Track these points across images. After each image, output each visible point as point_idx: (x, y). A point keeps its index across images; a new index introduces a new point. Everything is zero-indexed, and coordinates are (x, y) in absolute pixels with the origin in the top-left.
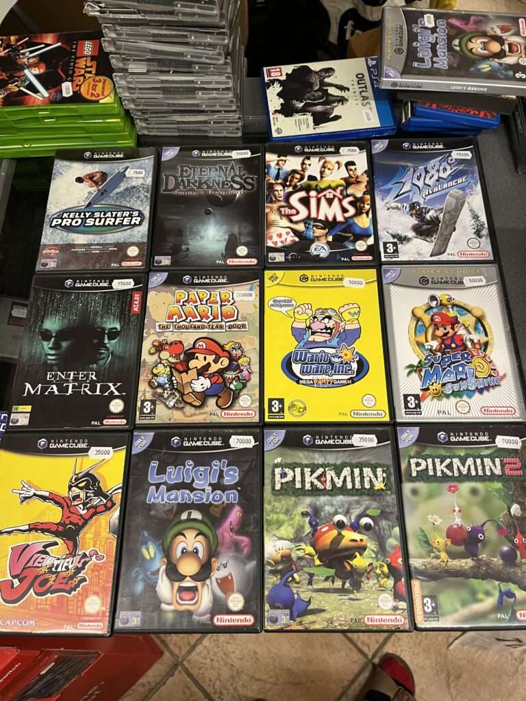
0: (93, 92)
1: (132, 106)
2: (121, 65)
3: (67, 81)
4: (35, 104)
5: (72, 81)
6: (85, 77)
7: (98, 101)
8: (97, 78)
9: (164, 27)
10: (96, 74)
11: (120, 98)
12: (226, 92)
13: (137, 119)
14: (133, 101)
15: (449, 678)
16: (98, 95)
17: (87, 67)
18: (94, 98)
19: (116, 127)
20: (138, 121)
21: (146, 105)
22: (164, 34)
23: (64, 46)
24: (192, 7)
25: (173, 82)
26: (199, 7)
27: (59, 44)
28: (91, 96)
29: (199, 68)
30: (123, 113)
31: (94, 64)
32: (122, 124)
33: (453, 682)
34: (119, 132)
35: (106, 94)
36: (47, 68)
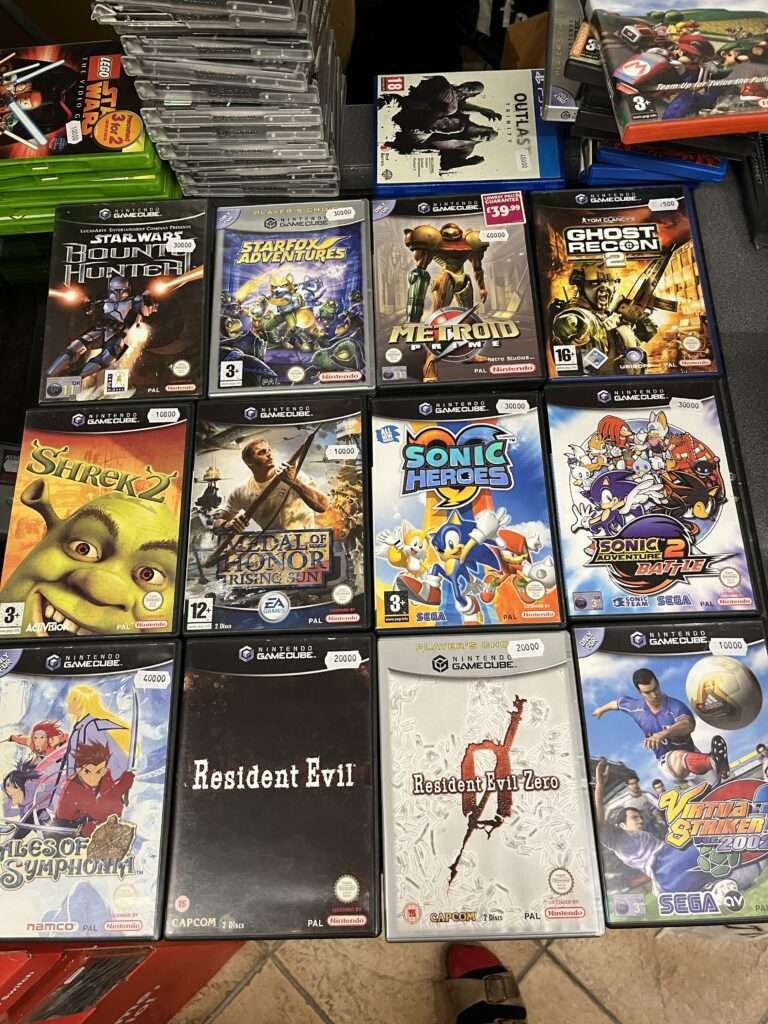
0: (113, 135)
1: (172, 156)
2: (152, 95)
3: (73, 119)
4: (27, 157)
5: (81, 119)
6: (100, 113)
7: (119, 150)
8: (119, 114)
9: (215, 38)
10: (119, 108)
11: (154, 144)
12: (313, 132)
13: (180, 173)
14: (174, 148)
15: (659, 972)
16: (121, 141)
17: (103, 97)
18: (114, 145)
19: (149, 187)
20: (182, 176)
21: (193, 154)
22: (216, 49)
23: (69, 66)
24: (255, 9)
25: (232, 119)
26: (264, 9)
27: (62, 62)
28: (111, 142)
29: (270, 97)
30: (159, 166)
31: (114, 91)
32: (157, 183)
33: (664, 978)
34: (153, 195)
35: (132, 137)
36: (44, 99)
